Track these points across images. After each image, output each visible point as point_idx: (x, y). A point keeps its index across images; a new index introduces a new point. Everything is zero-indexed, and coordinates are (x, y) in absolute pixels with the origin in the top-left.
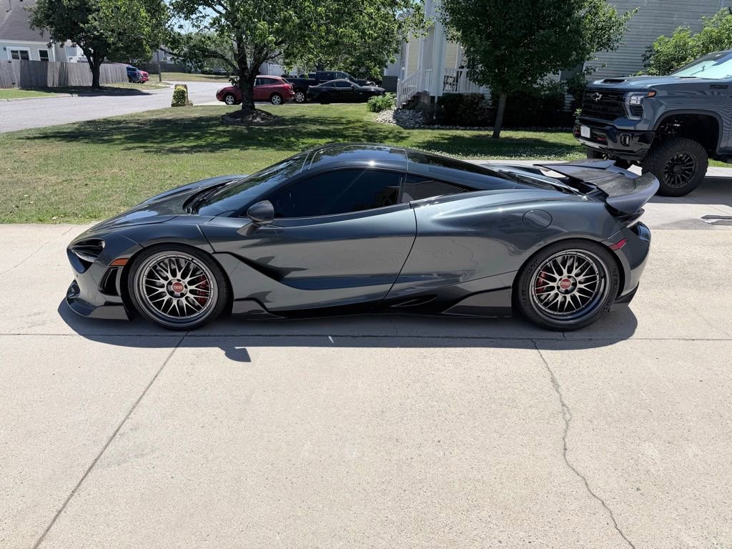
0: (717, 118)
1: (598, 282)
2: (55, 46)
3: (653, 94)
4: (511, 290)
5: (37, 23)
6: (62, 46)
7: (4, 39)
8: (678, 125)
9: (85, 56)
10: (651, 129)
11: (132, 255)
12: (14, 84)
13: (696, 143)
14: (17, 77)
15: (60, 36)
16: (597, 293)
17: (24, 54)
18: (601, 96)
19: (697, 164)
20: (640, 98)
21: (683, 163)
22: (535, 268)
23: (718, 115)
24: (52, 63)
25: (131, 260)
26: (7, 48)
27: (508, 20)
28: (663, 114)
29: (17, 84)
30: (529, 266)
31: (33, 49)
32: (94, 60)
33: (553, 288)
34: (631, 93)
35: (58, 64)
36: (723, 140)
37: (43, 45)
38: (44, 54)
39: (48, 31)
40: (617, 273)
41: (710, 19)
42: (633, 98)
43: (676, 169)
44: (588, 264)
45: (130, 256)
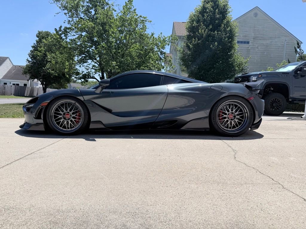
0: (287, 84)
1: (244, 115)
2: (30, 81)
3: (261, 76)
4: (208, 118)
5: (25, 73)
6: (33, 81)
7: (11, 79)
8: (272, 89)
9: (41, 85)
10: (262, 89)
11: (50, 101)
12: (11, 94)
13: (280, 94)
14: (13, 92)
15: (33, 77)
16: (245, 120)
17: (18, 85)
18: (241, 79)
19: (282, 103)
20: (256, 78)
21: (276, 102)
22: (217, 108)
23: (288, 84)
24: (28, 87)
25: (49, 103)
26: (11, 83)
27: (204, 62)
28: (265, 84)
29: (13, 94)
30: (215, 107)
31: (21, 83)
32: (45, 87)
33: (225, 118)
34: (252, 76)
35: (30, 88)
36: (291, 94)
37: (25, 82)
38: (25, 85)
39: (28, 76)
40: (252, 110)
41: (280, 65)
42: (253, 78)
43: (274, 105)
44: (239, 107)
45: (49, 101)
